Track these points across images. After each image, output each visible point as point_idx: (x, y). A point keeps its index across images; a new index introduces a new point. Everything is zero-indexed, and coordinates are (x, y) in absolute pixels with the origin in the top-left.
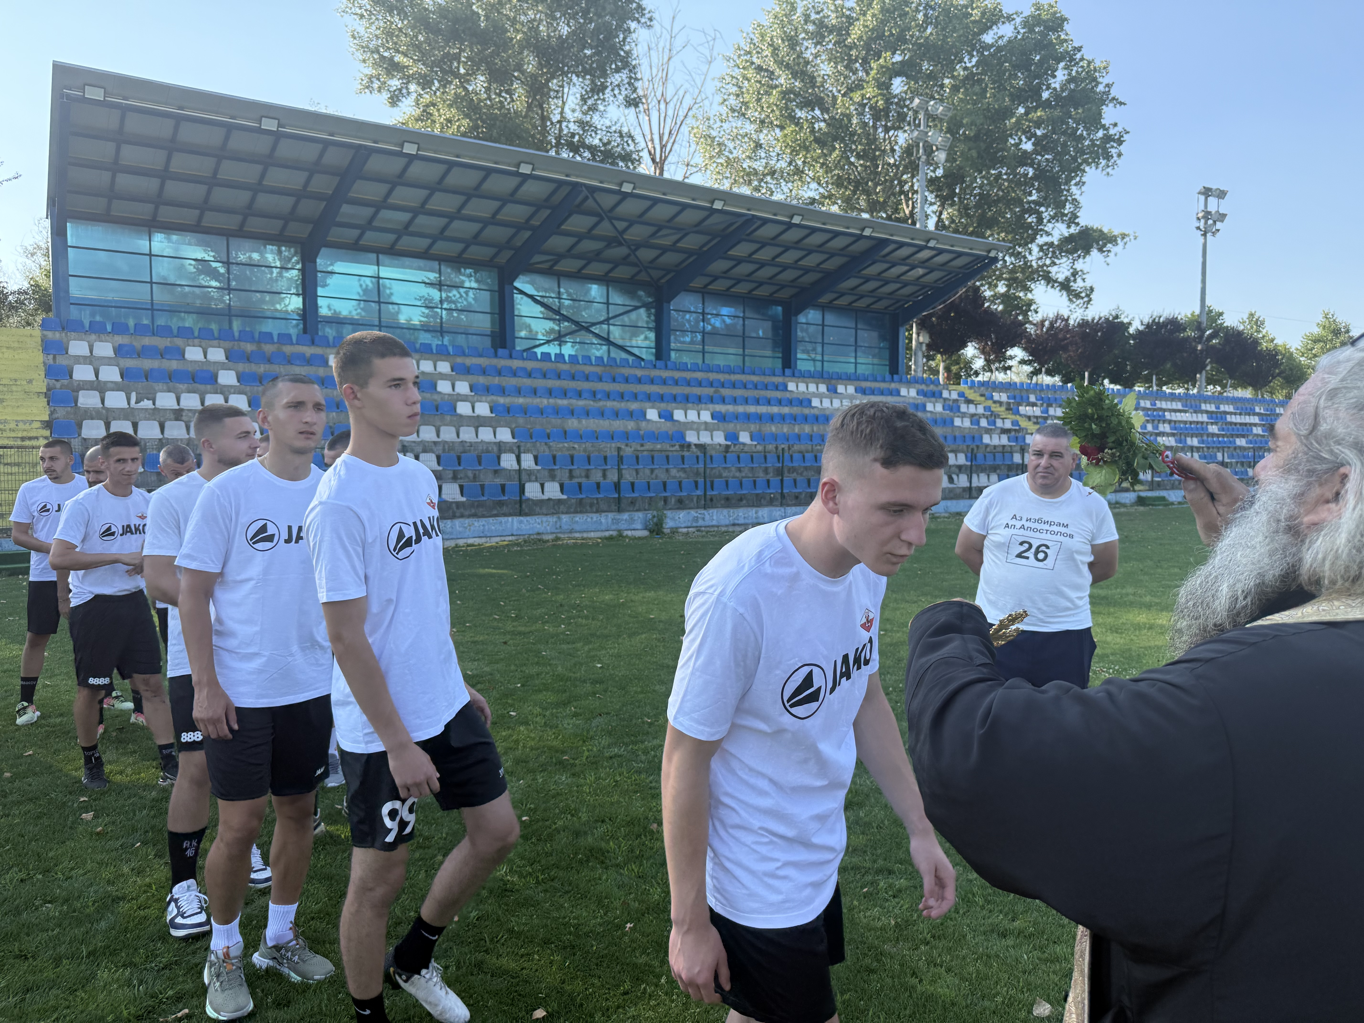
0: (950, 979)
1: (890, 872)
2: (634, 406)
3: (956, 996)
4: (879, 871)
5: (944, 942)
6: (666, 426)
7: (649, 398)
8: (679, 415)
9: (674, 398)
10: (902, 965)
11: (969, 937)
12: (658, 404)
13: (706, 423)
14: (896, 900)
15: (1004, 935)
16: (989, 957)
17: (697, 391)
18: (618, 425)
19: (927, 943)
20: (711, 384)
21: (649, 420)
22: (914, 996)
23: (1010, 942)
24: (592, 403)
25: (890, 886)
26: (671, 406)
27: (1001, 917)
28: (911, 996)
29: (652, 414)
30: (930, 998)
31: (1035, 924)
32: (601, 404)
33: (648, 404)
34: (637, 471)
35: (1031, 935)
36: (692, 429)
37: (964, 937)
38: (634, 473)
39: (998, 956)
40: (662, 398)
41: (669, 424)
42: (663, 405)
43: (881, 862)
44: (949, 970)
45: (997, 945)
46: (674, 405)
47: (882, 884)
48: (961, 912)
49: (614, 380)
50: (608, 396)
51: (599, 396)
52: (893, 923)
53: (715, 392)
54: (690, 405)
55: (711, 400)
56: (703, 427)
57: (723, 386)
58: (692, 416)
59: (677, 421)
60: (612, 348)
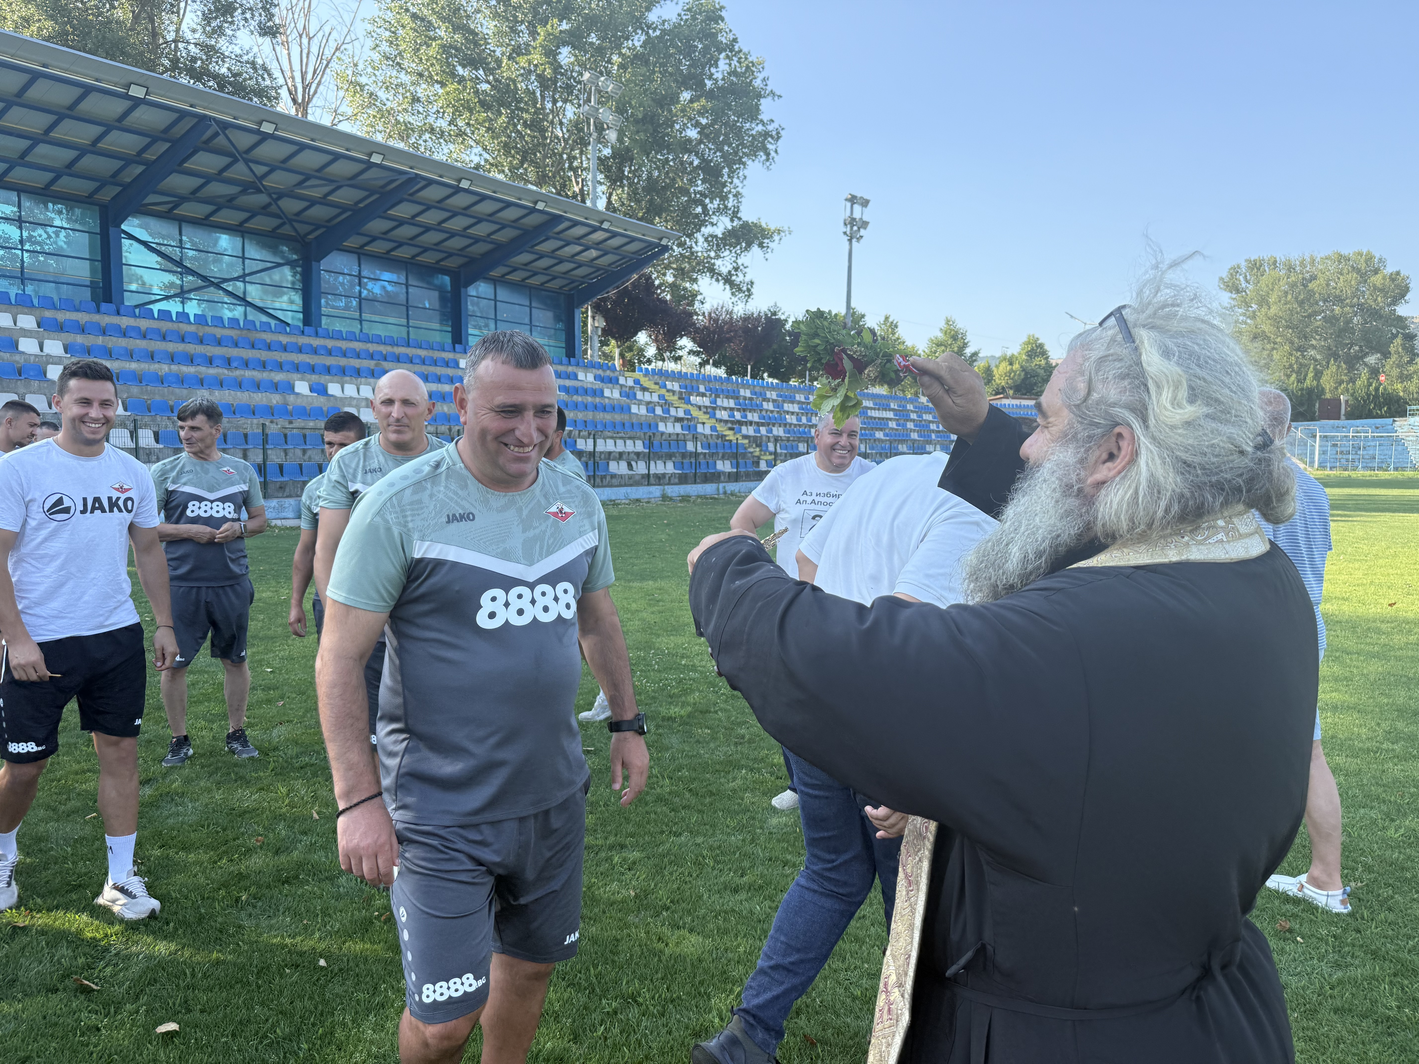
0: (694, 939)
1: (622, 846)
2: (279, 377)
3: (703, 953)
4: (611, 848)
5: (684, 905)
6: (319, 401)
7: (297, 368)
8: (334, 389)
9: (328, 370)
10: (647, 933)
11: (705, 897)
12: (308, 376)
14: (633, 872)
15: (736, 890)
16: (726, 912)
17: (356, 363)
18: (259, 398)
19: (667, 909)
20: (372, 357)
21: (298, 394)
22: (663, 958)
23: (743, 896)
24: (226, 371)
25: (625, 860)
26: (324, 379)
27: (732, 874)
28: (660, 960)
29: (302, 387)
30: (679, 958)
31: (762, 876)
32: (237, 373)
33: (295, 376)
34: (286, 452)
35: (761, 887)
37: (701, 897)
38: (282, 454)
39: (733, 911)
40: (312, 369)
41: (322, 399)
42: (314, 377)
43: (612, 839)
44: (691, 931)
45: (731, 901)
46: (328, 377)
47: (616, 859)
48: (694, 875)
49: (253, 346)
50: (246, 364)
51: (234, 364)
52: (633, 894)
53: (376, 365)
54: (348, 378)
55: (372, 373)
57: (385, 359)
58: (350, 390)
59: (332, 396)
60: (248, 308)
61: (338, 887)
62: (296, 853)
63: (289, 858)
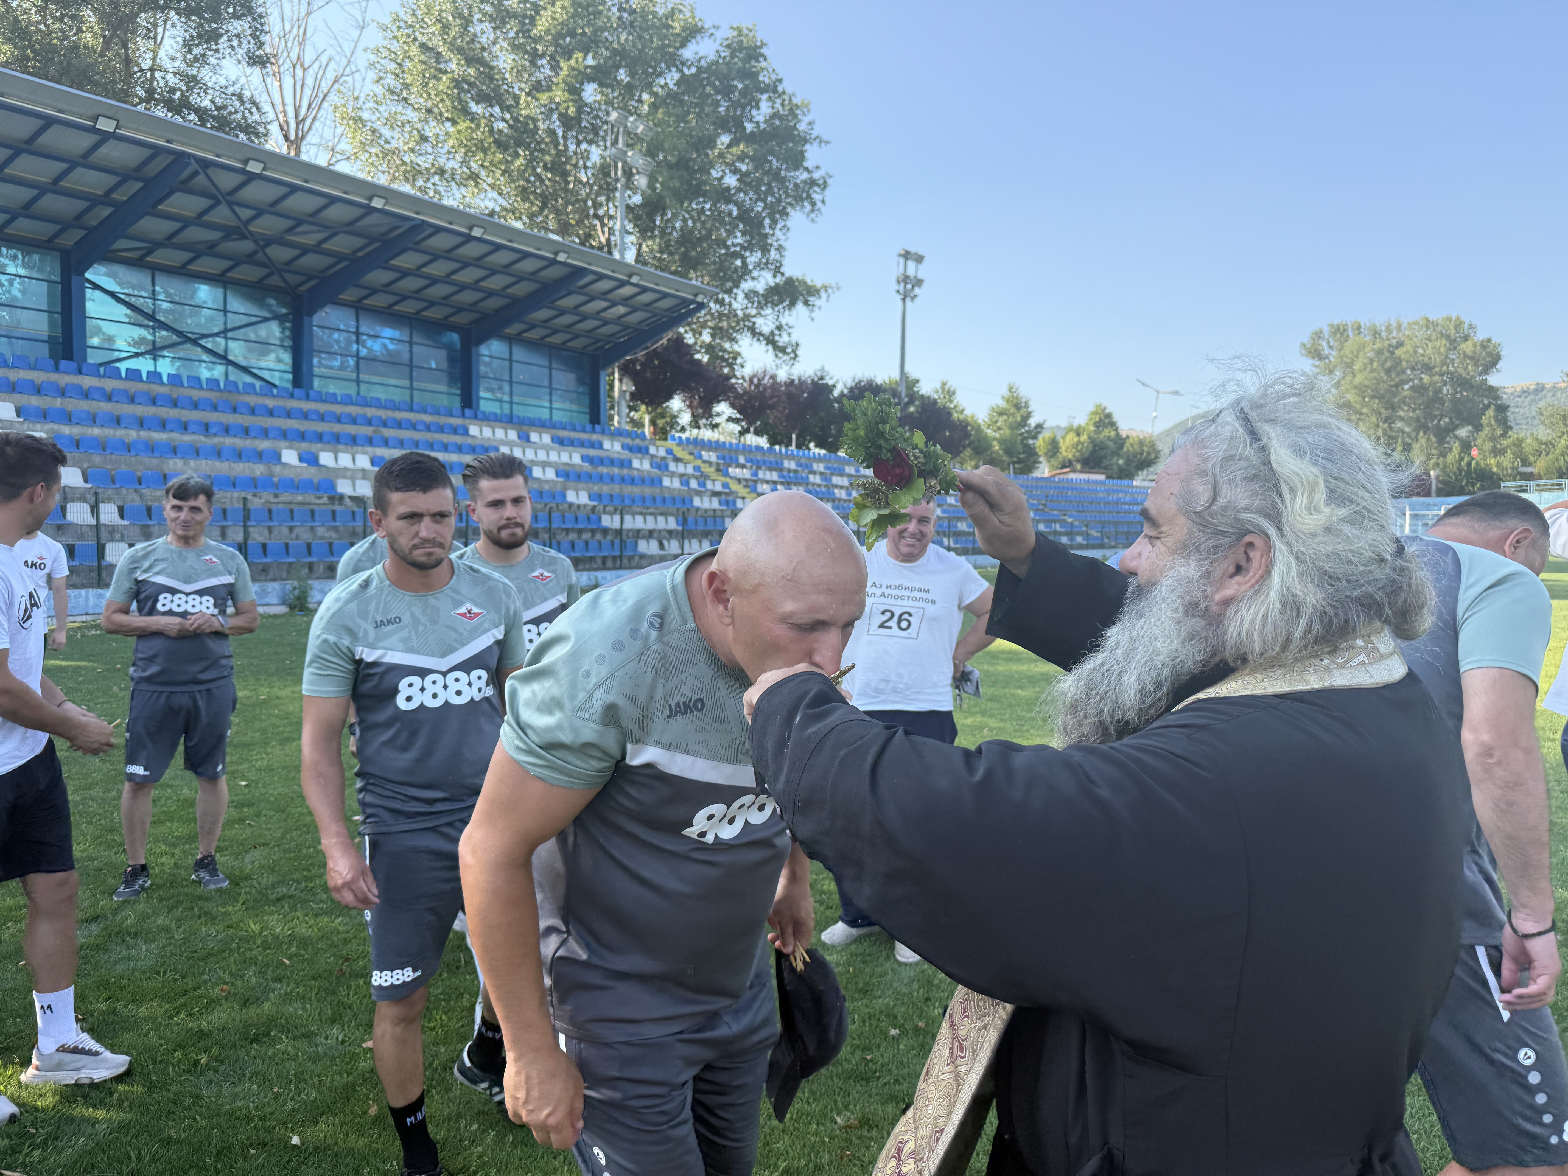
2: (263, 445)
6: (310, 473)
7: (284, 435)
8: (326, 458)
9: (320, 437)
12: (297, 444)
13: (364, 471)
17: (351, 429)
18: (241, 469)
20: (369, 422)
21: (285, 464)
24: (203, 438)
26: (315, 447)
29: (290, 456)
32: (216, 440)
33: (283, 444)
34: (270, 529)
36: (344, 477)
38: (266, 532)
40: (302, 436)
41: (313, 470)
42: (304, 445)
46: (319, 445)
49: (234, 410)
50: (227, 430)
51: (213, 430)
53: (375, 432)
54: (341, 447)
55: (370, 441)
56: (360, 475)
57: (385, 426)
58: (345, 460)
59: (324, 466)
60: (230, 368)
61: (317, 1045)
62: (267, 1006)
63: (259, 1011)
